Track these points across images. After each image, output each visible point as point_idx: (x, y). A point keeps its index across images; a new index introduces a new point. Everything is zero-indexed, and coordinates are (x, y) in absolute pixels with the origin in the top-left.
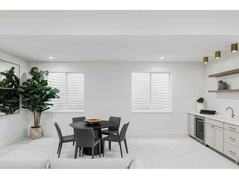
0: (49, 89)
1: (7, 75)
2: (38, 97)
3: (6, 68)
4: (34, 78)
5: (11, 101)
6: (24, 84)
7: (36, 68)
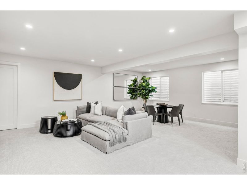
0: (151, 87)
1: (133, 81)
2: (144, 91)
3: (133, 78)
4: (144, 82)
5: (134, 93)
6: (139, 85)
7: (145, 76)
